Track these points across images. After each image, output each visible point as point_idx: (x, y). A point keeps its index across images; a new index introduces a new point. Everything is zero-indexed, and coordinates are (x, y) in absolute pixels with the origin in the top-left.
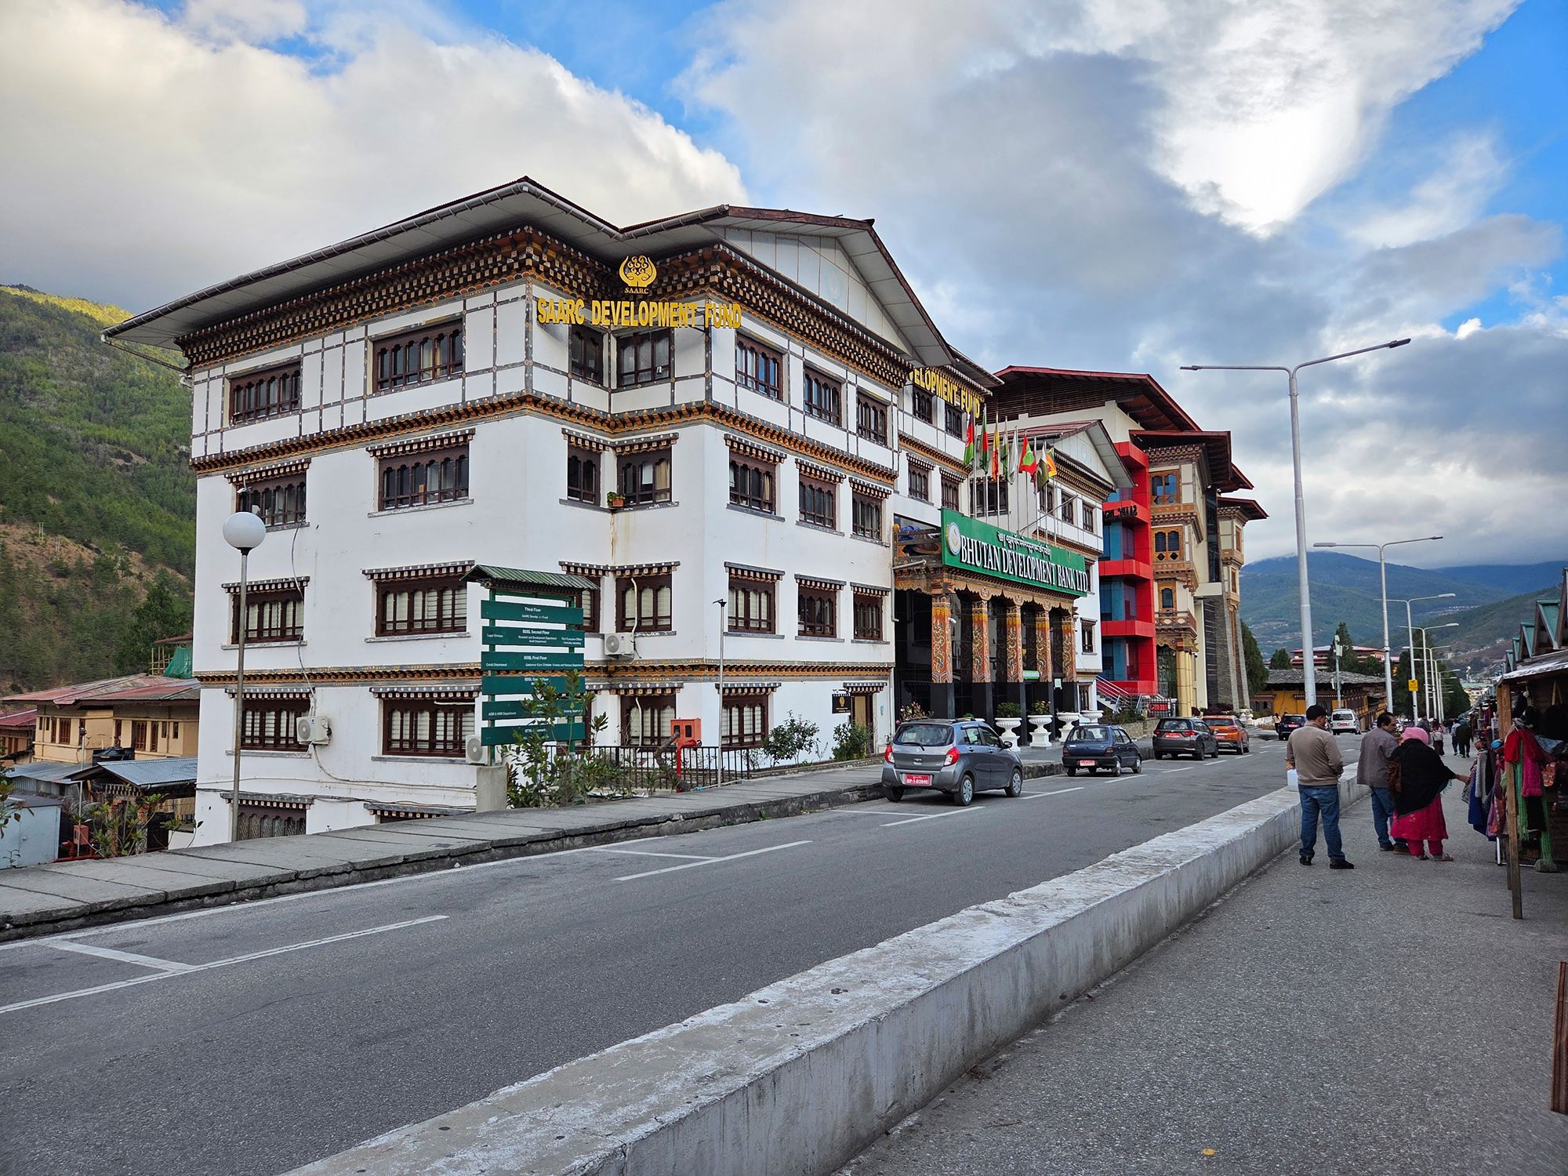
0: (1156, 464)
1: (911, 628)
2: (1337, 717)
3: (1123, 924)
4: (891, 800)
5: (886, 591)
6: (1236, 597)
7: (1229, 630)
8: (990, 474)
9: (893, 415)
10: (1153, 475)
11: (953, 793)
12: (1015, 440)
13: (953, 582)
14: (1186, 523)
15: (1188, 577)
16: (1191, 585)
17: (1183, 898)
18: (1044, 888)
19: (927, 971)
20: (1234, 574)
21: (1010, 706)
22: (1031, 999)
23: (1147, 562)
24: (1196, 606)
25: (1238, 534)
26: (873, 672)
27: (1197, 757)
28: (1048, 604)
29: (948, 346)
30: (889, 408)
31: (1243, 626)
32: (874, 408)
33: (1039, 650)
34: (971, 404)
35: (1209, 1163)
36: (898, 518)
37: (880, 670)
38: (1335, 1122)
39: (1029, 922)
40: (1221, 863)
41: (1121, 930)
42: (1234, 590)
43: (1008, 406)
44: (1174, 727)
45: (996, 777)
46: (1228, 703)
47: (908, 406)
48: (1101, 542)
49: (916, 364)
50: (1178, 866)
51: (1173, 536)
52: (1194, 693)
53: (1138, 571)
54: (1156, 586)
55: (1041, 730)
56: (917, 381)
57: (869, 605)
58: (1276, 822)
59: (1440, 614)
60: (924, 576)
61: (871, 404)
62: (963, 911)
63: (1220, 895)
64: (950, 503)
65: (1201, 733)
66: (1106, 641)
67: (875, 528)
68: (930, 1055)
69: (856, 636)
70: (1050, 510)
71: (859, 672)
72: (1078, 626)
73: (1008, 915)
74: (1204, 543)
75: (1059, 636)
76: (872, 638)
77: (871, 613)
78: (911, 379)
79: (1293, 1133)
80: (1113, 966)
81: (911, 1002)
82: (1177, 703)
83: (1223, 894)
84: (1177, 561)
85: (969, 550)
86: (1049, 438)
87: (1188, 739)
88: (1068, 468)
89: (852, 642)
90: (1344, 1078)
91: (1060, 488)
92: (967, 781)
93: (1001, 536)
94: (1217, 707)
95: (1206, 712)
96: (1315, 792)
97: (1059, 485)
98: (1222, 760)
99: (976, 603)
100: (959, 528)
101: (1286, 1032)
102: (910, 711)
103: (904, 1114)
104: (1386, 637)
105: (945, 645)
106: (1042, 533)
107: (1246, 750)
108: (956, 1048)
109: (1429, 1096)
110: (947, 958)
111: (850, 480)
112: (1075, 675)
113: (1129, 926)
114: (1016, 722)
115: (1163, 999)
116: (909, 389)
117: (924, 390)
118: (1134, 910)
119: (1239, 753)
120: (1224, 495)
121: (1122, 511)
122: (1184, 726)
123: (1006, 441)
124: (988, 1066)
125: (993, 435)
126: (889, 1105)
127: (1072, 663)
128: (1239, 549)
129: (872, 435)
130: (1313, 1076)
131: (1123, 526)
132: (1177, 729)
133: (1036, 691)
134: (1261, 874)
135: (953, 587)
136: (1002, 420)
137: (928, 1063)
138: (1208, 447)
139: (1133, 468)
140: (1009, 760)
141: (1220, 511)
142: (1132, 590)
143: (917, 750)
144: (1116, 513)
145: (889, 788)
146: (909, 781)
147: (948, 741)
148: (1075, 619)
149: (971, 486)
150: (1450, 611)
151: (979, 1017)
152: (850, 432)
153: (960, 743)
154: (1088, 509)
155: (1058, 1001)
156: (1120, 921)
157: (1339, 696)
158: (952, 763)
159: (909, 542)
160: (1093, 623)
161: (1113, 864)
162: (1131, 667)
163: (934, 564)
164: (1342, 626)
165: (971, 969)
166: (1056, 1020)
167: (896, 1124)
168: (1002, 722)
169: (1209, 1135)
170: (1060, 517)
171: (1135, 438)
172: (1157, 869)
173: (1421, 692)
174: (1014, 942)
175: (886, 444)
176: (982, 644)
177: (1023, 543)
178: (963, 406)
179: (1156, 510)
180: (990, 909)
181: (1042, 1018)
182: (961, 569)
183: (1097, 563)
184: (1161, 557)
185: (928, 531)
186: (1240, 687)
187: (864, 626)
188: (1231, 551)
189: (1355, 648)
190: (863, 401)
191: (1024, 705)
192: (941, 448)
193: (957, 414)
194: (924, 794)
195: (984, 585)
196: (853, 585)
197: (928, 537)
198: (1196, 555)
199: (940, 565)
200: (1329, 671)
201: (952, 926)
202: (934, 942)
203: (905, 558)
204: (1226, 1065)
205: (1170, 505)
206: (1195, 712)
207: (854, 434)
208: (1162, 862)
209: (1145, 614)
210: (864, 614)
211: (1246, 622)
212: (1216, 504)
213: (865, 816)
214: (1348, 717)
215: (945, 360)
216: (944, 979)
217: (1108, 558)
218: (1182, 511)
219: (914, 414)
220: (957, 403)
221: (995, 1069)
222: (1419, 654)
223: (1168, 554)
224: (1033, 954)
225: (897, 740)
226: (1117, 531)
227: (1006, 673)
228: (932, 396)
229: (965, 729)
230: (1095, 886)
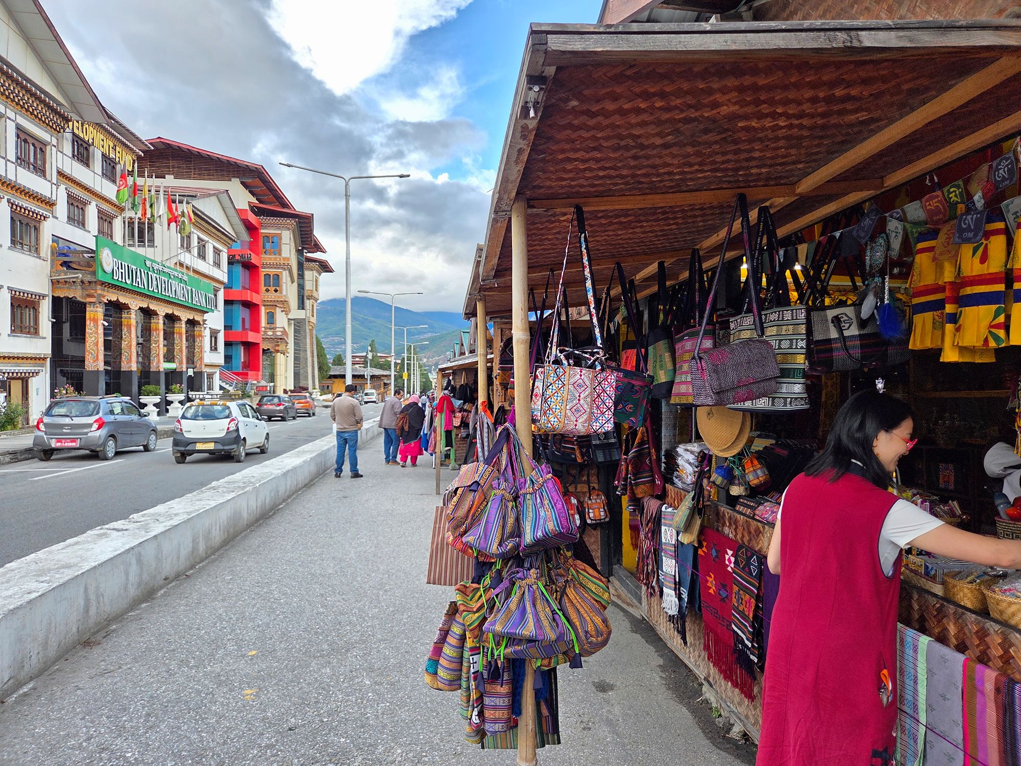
0: (266, 228)
1: (66, 328)
2: (366, 394)
3: (216, 524)
4: (42, 460)
5: (44, 296)
6: (314, 320)
7: (308, 341)
8: (139, 215)
9: (51, 152)
10: (264, 235)
11: (98, 452)
12: (162, 193)
13: (105, 293)
14: (284, 269)
15: (284, 304)
16: (287, 311)
17: (259, 504)
18: (160, 508)
19: (48, 578)
20: (313, 306)
21: (151, 388)
22: (139, 584)
23: (257, 292)
24: (289, 324)
25: (316, 280)
26: (29, 361)
27: (283, 419)
28: (185, 316)
29: (103, 108)
30: (48, 148)
31: (317, 338)
32: (33, 145)
33: (177, 348)
34: (126, 161)
35: (251, 659)
36: (56, 239)
37: (38, 359)
38: (329, 618)
39: (143, 532)
40: (286, 480)
41: (214, 529)
42: (313, 316)
43: (157, 167)
44: (270, 401)
45: (136, 438)
46: (306, 386)
47: (68, 148)
48: (226, 276)
49: (74, 117)
50: (257, 485)
51: (276, 276)
52: (285, 380)
53: (252, 298)
54: (263, 309)
55: (176, 404)
56: (76, 131)
57: (26, 307)
58: (323, 454)
59: (422, 337)
60: (79, 287)
61: (30, 140)
62: (89, 532)
63: (284, 501)
64: (105, 232)
65: (287, 404)
66: (228, 344)
67: (33, 243)
68: (47, 638)
69: (13, 331)
70: (188, 249)
71: (16, 360)
72: (207, 333)
73: (126, 530)
74: (295, 284)
75: (192, 338)
76: (29, 333)
77: (28, 313)
78: (71, 127)
79: (305, 630)
80: (206, 553)
81: (30, 602)
82: (274, 386)
83: (287, 500)
84: (277, 294)
85: (120, 270)
86: (188, 196)
87: (278, 408)
88: (201, 220)
89: (9, 335)
90: (339, 593)
91: (196, 234)
92: (111, 442)
93: (148, 263)
94: (299, 388)
95: (292, 391)
96: (346, 435)
97: (195, 231)
98: (299, 420)
99: (126, 311)
100: (112, 253)
101: (310, 574)
102: (64, 392)
103: (20, 685)
104: (393, 348)
105: (98, 341)
106: (181, 265)
107: (314, 414)
108: (71, 629)
109: (381, 592)
110: (68, 566)
111: (9, 201)
112: (203, 366)
113: (220, 526)
114: (157, 399)
115: (238, 568)
116: (69, 136)
117: (82, 140)
118: (224, 515)
119: (309, 416)
120: (309, 255)
121: (242, 256)
122: (276, 400)
123: (153, 192)
124: (99, 637)
125: (142, 186)
126: (6, 680)
127: (201, 359)
128: (316, 290)
129: (31, 166)
130: (322, 595)
131: (243, 266)
132: (272, 402)
133: (172, 377)
134: (312, 485)
135: (106, 298)
136: (150, 176)
137: (45, 645)
138: (300, 222)
139: (252, 229)
140: (147, 425)
141: (306, 264)
142: (248, 310)
143: (67, 421)
144: (237, 257)
145: (40, 451)
146: (59, 444)
147: (95, 413)
148: (205, 328)
149: (124, 222)
150: (426, 336)
151: (94, 603)
152: (9, 161)
153: (106, 414)
154: (217, 252)
155: (162, 582)
156: (213, 524)
157: (369, 382)
158: (98, 429)
159: (66, 259)
160: (219, 331)
161: (214, 488)
162: (244, 363)
163: (88, 278)
164: (373, 341)
165: (88, 571)
166: (159, 595)
167: (12, 694)
168: (144, 399)
169: (254, 643)
170: (196, 254)
171: (253, 208)
172: (244, 487)
173: (409, 380)
174: (127, 547)
175: (44, 176)
176: (130, 342)
177: (166, 270)
178: (117, 160)
179: (265, 259)
180: (112, 527)
181: (148, 595)
182: (113, 285)
183: (222, 290)
184: (267, 291)
185: (83, 252)
186: (313, 376)
187: (21, 322)
188: (312, 291)
189: (379, 355)
190: (23, 136)
191: (163, 386)
192: (98, 189)
193: (112, 164)
194: (73, 453)
195: (133, 298)
196: (10, 289)
197: (84, 256)
198: (290, 291)
199: (94, 280)
200: (364, 367)
201: (77, 543)
202: (60, 557)
203: (63, 271)
204: (272, 600)
205: (274, 256)
206: (285, 392)
207: (12, 162)
208: (246, 484)
209: (255, 328)
210: (21, 314)
211: (320, 336)
212: (304, 260)
213: (15, 473)
214: (372, 394)
215: (102, 120)
216: (61, 581)
217: (231, 288)
218: (282, 262)
219: (73, 156)
220: (112, 155)
221: (105, 637)
222: (409, 359)
223: (272, 289)
224: (142, 553)
225: (48, 412)
226: (238, 269)
227: (149, 363)
228: (89, 145)
229: (111, 403)
230: (198, 503)
